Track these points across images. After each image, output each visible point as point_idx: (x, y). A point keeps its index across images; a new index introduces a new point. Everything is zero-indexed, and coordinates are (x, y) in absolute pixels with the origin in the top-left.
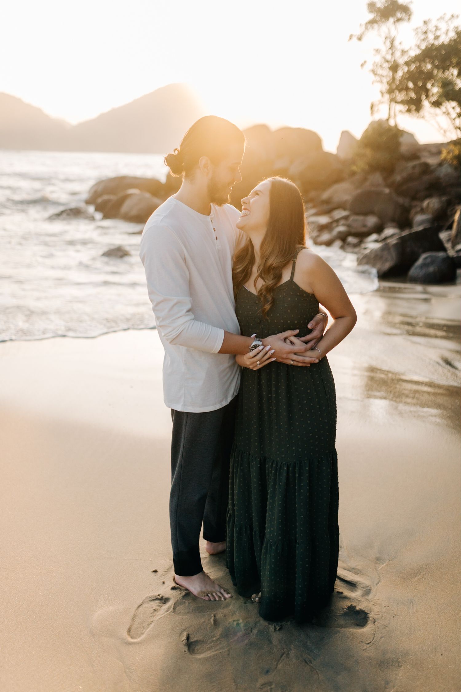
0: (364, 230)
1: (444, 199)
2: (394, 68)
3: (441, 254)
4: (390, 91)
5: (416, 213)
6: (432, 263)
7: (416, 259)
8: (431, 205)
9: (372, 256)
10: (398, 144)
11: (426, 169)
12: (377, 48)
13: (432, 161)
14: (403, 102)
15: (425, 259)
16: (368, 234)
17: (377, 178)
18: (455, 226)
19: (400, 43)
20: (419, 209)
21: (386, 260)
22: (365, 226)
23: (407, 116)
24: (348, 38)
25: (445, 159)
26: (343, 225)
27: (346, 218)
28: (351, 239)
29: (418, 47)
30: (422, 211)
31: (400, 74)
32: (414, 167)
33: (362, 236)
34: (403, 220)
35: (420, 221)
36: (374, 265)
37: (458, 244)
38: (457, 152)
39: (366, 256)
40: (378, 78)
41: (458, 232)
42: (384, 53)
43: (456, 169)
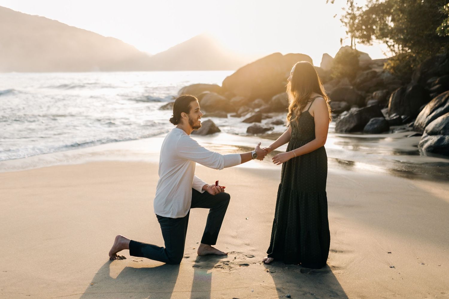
0: (340, 109)
1: (385, 91)
2: (354, 17)
3: (381, 118)
4: (352, 31)
5: (369, 99)
6: (376, 123)
7: (368, 122)
8: (377, 95)
9: (344, 121)
10: (358, 61)
11: (375, 75)
12: (343, 8)
13: (378, 70)
14: (360, 37)
15: (372, 121)
16: (342, 111)
17: (346, 81)
18: (389, 105)
19: (357, 4)
20: (370, 97)
21: (352, 123)
22: (340, 107)
23: (362, 45)
24: (326, 2)
25: (386, 68)
29: (367, 6)
30: (372, 98)
31: (357, 21)
32: (367, 74)
33: (338, 112)
34: (361, 103)
35: (370, 103)
36: (345, 125)
37: (392, 114)
38: (392, 65)
39: (341, 121)
40: (344, 24)
41: (391, 108)
42: (347, 9)
43: (392, 74)
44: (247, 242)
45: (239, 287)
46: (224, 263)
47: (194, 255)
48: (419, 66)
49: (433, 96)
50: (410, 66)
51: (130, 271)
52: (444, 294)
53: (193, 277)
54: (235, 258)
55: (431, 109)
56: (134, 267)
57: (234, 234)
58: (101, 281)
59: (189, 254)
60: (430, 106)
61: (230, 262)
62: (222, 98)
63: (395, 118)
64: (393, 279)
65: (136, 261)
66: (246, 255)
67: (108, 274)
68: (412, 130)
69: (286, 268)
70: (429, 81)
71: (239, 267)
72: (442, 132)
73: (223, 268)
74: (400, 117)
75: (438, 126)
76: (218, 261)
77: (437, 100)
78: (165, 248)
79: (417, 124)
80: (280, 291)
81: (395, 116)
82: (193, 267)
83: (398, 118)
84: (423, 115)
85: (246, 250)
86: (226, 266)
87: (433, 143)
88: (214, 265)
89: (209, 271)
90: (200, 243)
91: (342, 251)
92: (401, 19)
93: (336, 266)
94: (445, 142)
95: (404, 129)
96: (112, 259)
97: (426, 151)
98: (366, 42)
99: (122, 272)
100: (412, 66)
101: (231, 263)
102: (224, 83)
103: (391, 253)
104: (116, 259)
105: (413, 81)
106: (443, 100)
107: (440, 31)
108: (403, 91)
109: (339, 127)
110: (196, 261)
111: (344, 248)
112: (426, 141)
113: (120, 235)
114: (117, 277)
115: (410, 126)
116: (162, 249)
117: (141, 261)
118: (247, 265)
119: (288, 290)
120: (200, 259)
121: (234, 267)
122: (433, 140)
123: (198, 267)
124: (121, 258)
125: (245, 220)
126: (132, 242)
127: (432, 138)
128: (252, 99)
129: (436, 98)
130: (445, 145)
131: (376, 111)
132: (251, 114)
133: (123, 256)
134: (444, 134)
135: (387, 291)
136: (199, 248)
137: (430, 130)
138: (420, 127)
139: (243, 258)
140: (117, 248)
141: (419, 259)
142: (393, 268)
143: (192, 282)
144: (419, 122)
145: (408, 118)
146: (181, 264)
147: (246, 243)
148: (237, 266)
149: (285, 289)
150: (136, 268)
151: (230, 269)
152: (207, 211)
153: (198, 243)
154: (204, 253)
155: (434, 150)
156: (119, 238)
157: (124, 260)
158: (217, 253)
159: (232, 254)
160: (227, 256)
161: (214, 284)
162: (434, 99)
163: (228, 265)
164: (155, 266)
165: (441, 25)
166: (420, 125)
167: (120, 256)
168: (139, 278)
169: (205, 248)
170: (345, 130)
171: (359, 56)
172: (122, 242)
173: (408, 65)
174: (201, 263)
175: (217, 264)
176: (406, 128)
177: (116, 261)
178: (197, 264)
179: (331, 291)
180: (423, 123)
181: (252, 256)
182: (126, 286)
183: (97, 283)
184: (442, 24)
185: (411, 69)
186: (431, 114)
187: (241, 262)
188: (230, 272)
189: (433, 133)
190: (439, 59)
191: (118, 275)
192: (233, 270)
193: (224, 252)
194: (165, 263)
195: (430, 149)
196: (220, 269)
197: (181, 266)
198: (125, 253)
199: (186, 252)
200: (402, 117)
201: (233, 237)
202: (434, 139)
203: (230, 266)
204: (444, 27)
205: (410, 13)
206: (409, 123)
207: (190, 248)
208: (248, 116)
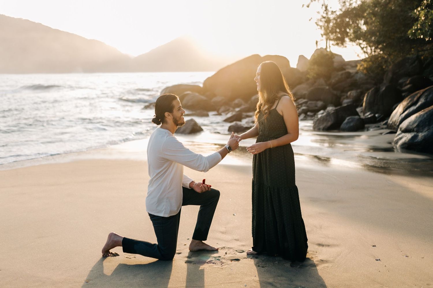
0: (316, 108)
1: (359, 91)
2: (328, 21)
3: (357, 117)
4: (326, 34)
5: (344, 99)
6: (352, 121)
7: (344, 120)
8: (352, 94)
9: (322, 119)
10: (333, 62)
11: (349, 75)
12: (318, 11)
13: (352, 71)
14: (334, 40)
15: (349, 119)
16: (319, 110)
17: (322, 81)
18: (364, 104)
19: (331, 8)
20: (345, 97)
21: (329, 121)
22: (316, 106)
23: (336, 47)
24: (302, 6)
25: (359, 69)
26: (304, 106)
27: (306, 103)
28: (309, 113)
29: (341, 10)
30: (347, 98)
31: (331, 24)
32: (342, 74)
33: (315, 111)
34: (337, 103)
35: (346, 102)
36: (323, 124)
37: (366, 113)
38: (365, 66)
39: (318, 120)
40: (319, 27)
41: (366, 107)
42: (322, 13)
43: (365, 75)
44: (237, 238)
45: (232, 282)
46: (216, 258)
47: (186, 251)
48: (391, 67)
49: (404, 95)
50: (382, 67)
51: (124, 268)
52: (430, 285)
53: (186, 273)
54: (226, 253)
55: (404, 107)
56: (128, 264)
57: (223, 229)
58: (95, 278)
59: (180, 250)
60: (403, 105)
61: (221, 257)
62: (203, 98)
63: (369, 116)
64: (379, 271)
65: (129, 257)
66: (237, 251)
67: (103, 271)
68: (386, 128)
69: (276, 262)
70: (401, 81)
71: (231, 262)
72: (415, 129)
73: (215, 264)
74: (374, 116)
75: (411, 124)
76: (210, 257)
77: (410, 100)
78: (158, 245)
79: (391, 122)
80: (273, 285)
81: (369, 114)
82: (185, 262)
83: (373, 116)
84: (396, 113)
85: (236, 245)
86: (218, 261)
87: (407, 140)
88: (206, 261)
89: (202, 267)
90: (192, 239)
91: (329, 244)
92: (374, 22)
93: (324, 259)
94: (419, 139)
95: (379, 127)
96: (105, 256)
97: (401, 148)
98: (340, 44)
99: (116, 269)
100: (384, 67)
101: (223, 258)
102: (205, 83)
103: (375, 246)
104: (110, 256)
105: (385, 81)
106: (415, 99)
107: (411, 33)
108: (377, 90)
109: (316, 126)
110: (188, 257)
111: (330, 242)
112: (401, 138)
113: (113, 233)
114: (112, 274)
115: (384, 124)
116: (155, 245)
117: (134, 257)
118: (238, 260)
119: (280, 284)
120: (192, 255)
121: (225, 262)
122: (407, 138)
123: (191, 263)
124: (115, 255)
125: (233, 216)
126: (125, 239)
127: (406, 136)
128: (232, 99)
129: (409, 97)
130: (419, 142)
131: (351, 110)
132: (232, 114)
133: (116, 253)
134: (418, 131)
135: (375, 284)
136: (191, 244)
137: (405, 128)
138: (394, 125)
139: (234, 253)
140: (110, 245)
141: (403, 252)
142: (379, 261)
143: (186, 278)
144: (392, 120)
145: (382, 116)
146: (173, 259)
147: (235, 239)
148: (228, 261)
149: (277, 283)
150: (129, 265)
151: (222, 264)
152: (197, 208)
153: (188, 239)
154: (196, 248)
155: (408, 147)
156: (112, 236)
157: (117, 257)
158: (208, 248)
159: (223, 249)
160: (218, 251)
161: (208, 279)
162: (407, 98)
163: (219, 260)
164: (149, 263)
165: (412, 27)
166: (394, 123)
167: (113, 253)
168: (133, 275)
169: (196, 244)
170: (322, 128)
171: (334, 58)
172: (115, 239)
173: (380, 66)
174: (193, 259)
175: (209, 260)
176: (380, 125)
177: (109, 258)
178: (189, 259)
179: (321, 285)
180: (396, 121)
181: (242, 251)
182: (121, 283)
183: (92, 280)
184: (414, 27)
185: (383, 69)
186: (404, 112)
187: (232, 257)
188: (222, 267)
189: (407, 131)
190: (410, 61)
191: (112, 272)
192: (225, 265)
193: (214, 247)
194: (158, 259)
195: (404, 146)
196: (212, 264)
197: (173, 262)
198: (118, 249)
199: (178, 248)
200: (377, 115)
201: (223, 233)
202: (408, 136)
203: (221, 262)
204: (415, 30)
205: (382, 17)
206: (383, 121)
207: (181, 244)
208: (229, 115)
